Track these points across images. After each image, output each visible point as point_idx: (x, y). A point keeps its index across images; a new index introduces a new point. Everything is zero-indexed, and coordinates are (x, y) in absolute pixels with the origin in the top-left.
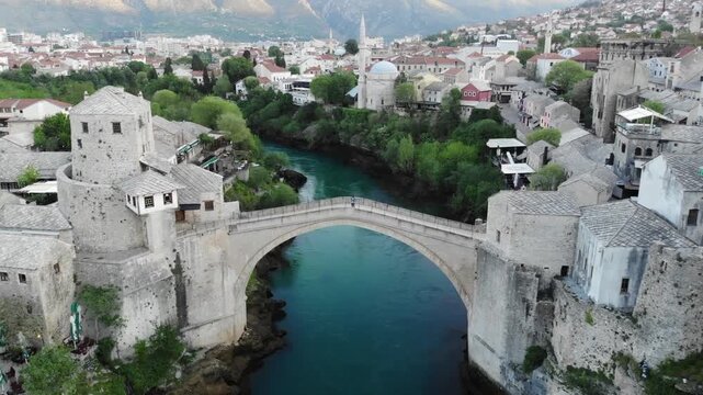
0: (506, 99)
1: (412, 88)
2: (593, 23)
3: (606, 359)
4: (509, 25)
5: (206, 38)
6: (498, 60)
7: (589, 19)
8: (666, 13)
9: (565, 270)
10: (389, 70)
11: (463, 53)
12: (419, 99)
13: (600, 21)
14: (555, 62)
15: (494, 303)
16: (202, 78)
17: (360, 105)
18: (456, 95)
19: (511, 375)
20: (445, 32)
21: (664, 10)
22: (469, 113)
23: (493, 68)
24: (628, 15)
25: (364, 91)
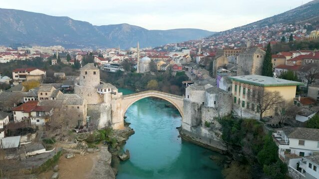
0: (187, 69)
1: (156, 65)
2: (217, 43)
3: (212, 119)
4: (186, 43)
5: (60, 47)
6: (183, 57)
7: (216, 41)
8: (243, 39)
9: (203, 103)
10: (147, 59)
11: (171, 55)
12: (159, 69)
13: (220, 42)
14: (202, 57)
15: (188, 112)
16: (73, 63)
17: (138, 72)
18: (171, 67)
19: (193, 129)
20: (162, 46)
21: (243, 37)
22: (175, 74)
23: (182, 60)
24: (230, 40)
25: (139, 67)
